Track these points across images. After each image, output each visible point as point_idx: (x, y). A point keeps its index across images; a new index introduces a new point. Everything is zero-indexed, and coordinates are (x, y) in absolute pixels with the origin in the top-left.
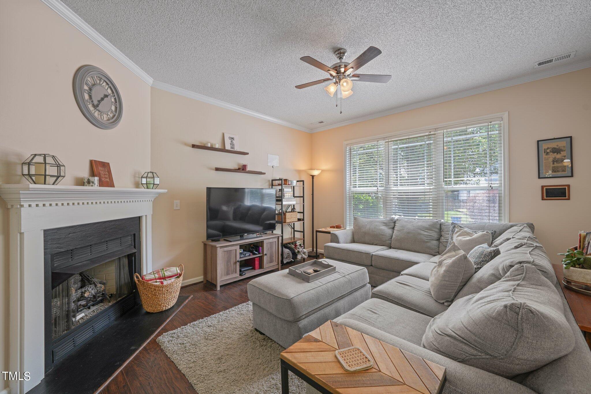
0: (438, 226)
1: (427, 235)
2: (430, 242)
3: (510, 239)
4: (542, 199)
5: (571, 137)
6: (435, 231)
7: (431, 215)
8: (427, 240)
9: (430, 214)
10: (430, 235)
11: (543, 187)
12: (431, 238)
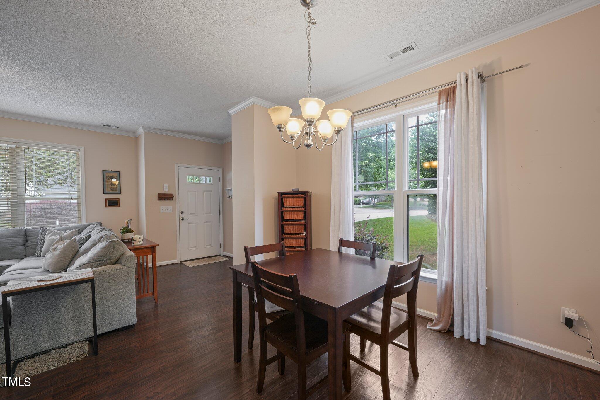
0: (23, 233)
1: (10, 242)
2: (15, 248)
3: (92, 231)
4: (106, 207)
5: (119, 172)
6: (20, 238)
7: (10, 224)
8: (11, 247)
9: (8, 223)
10: (15, 242)
11: (106, 199)
12: (16, 244)
